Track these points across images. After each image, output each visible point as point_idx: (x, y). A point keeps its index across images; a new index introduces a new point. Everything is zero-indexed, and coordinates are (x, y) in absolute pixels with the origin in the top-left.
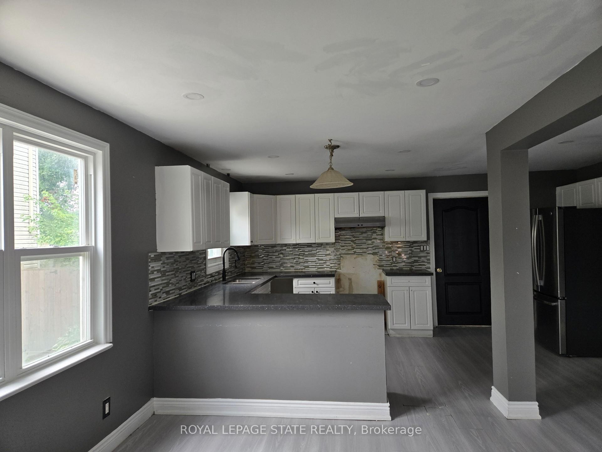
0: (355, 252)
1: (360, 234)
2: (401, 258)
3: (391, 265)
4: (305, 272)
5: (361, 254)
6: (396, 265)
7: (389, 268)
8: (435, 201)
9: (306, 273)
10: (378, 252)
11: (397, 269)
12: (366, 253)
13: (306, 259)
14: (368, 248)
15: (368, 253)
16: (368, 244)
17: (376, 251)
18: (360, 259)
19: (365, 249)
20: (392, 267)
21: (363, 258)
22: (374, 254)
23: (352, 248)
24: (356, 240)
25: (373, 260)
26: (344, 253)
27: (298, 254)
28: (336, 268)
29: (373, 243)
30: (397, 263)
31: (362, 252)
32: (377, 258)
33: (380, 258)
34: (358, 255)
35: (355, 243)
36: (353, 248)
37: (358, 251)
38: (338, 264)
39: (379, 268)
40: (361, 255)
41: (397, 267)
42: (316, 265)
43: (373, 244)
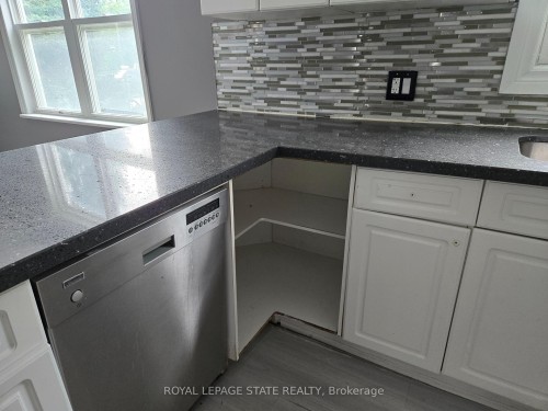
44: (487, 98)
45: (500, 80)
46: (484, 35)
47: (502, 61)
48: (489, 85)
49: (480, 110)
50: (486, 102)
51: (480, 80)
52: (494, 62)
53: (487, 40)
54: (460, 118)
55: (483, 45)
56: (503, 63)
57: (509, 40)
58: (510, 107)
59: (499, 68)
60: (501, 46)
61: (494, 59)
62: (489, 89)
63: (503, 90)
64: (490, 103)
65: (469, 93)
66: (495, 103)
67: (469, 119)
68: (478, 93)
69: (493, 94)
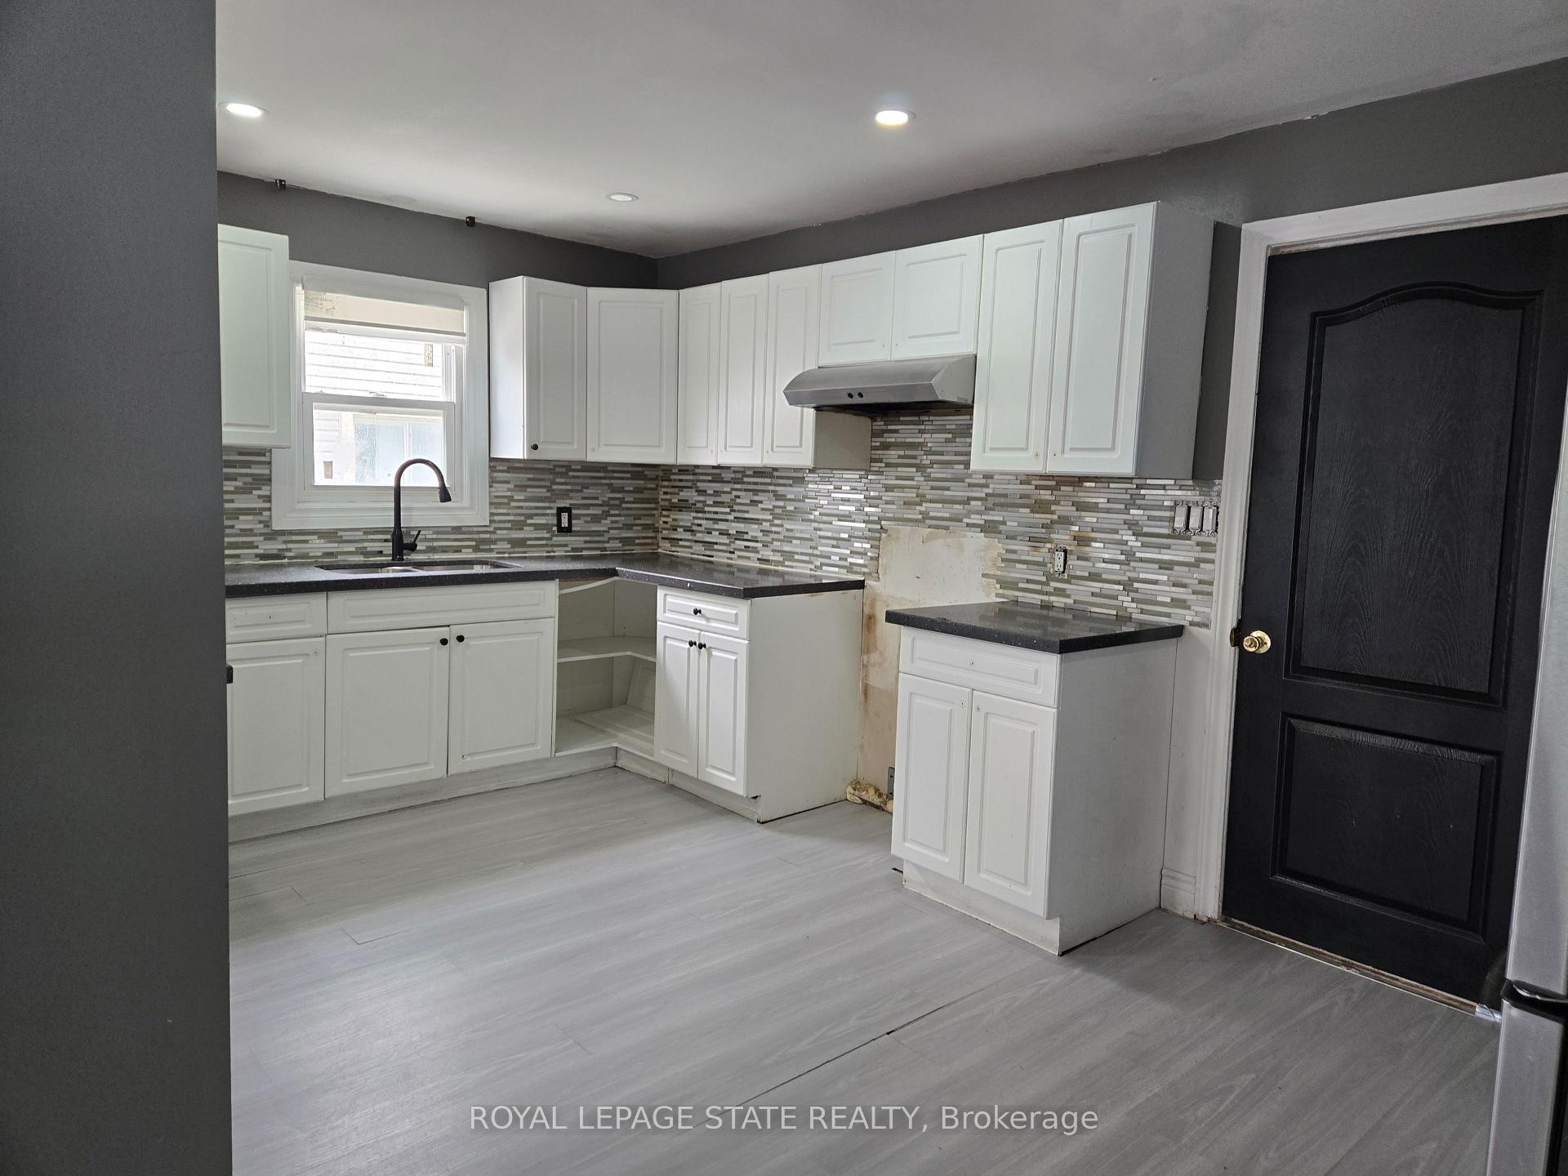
0: (926, 516)
1: (947, 441)
2: (1086, 559)
3: (1046, 584)
4: (782, 574)
5: (941, 525)
6: (1063, 590)
7: (1037, 599)
8: (1281, 265)
9: (786, 577)
10: (1004, 523)
11: (1066, 609)
12: (961, 521)
13: (789, 527)
14: (970, 499)
15: (968, 525)
16: (970, 485)
17: (996, 516)
18: (941, 546)
19: (957, 506)
20: (1047, 594)
21: (949, 540)
22: (989, 528)
23: (918, 499)
24: (933, 463)
25: (982, 554)
26: (891, 515)
27: (771, 507)
28: (864, 574)
29: (989, 481)
30: (1068, 582)
31: (947, 515)
32: (998, 547)
33: (1007, 551)
34: (937, 527)
35: (928, 478)
36: (922, 499)
37: (937, 510)
38: (872, 558)
39: (1001, 591)
40: (946, 528)
41: (1068, 596)
42: (810, 551)
43: (987, 486)
44: (261, 534)
45: (270, 517)
46: (247, 475)
47: (268, 499)
48: (260, 522)
49: (257, 547)
50: (262, 538)
51: (251, 517)
52: (261, 500)
53: (249, 479)
54: (238, 556)
55: (245, 483)
56: (270, 501)
57: (270, 480)
58: (285, 542)
59: (267, 505)
60: (264, 485)
61: (260, 497)
62: (261, 526)
63: (276, 526)
64: (265, 539)
65: (241, 530)
66: (269, 539)
67: (247, 556)
68: (251, 530)
69: (266, 531)
